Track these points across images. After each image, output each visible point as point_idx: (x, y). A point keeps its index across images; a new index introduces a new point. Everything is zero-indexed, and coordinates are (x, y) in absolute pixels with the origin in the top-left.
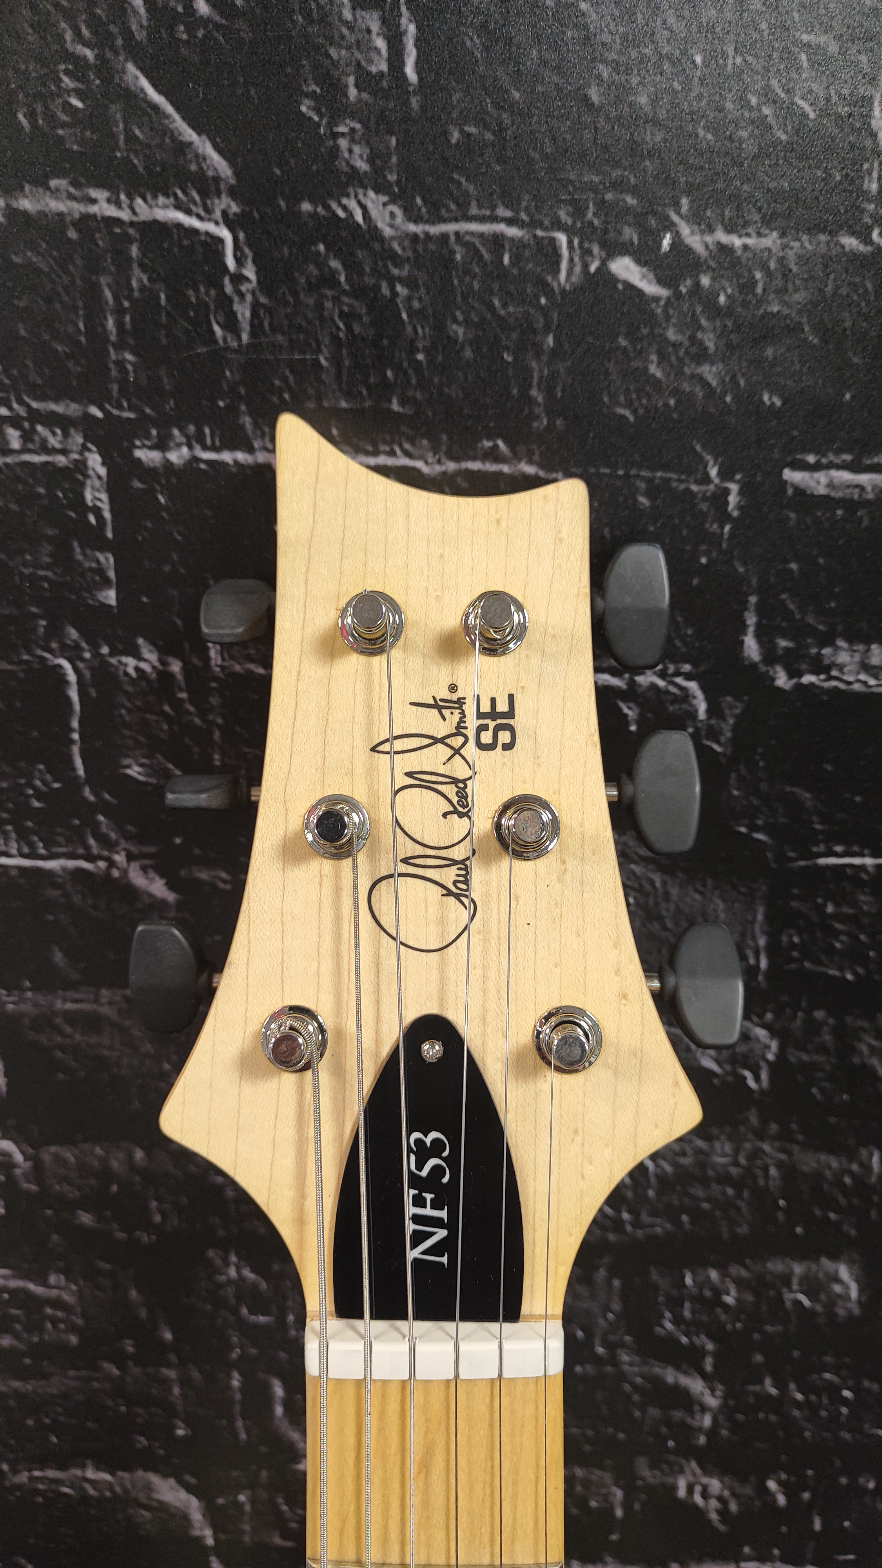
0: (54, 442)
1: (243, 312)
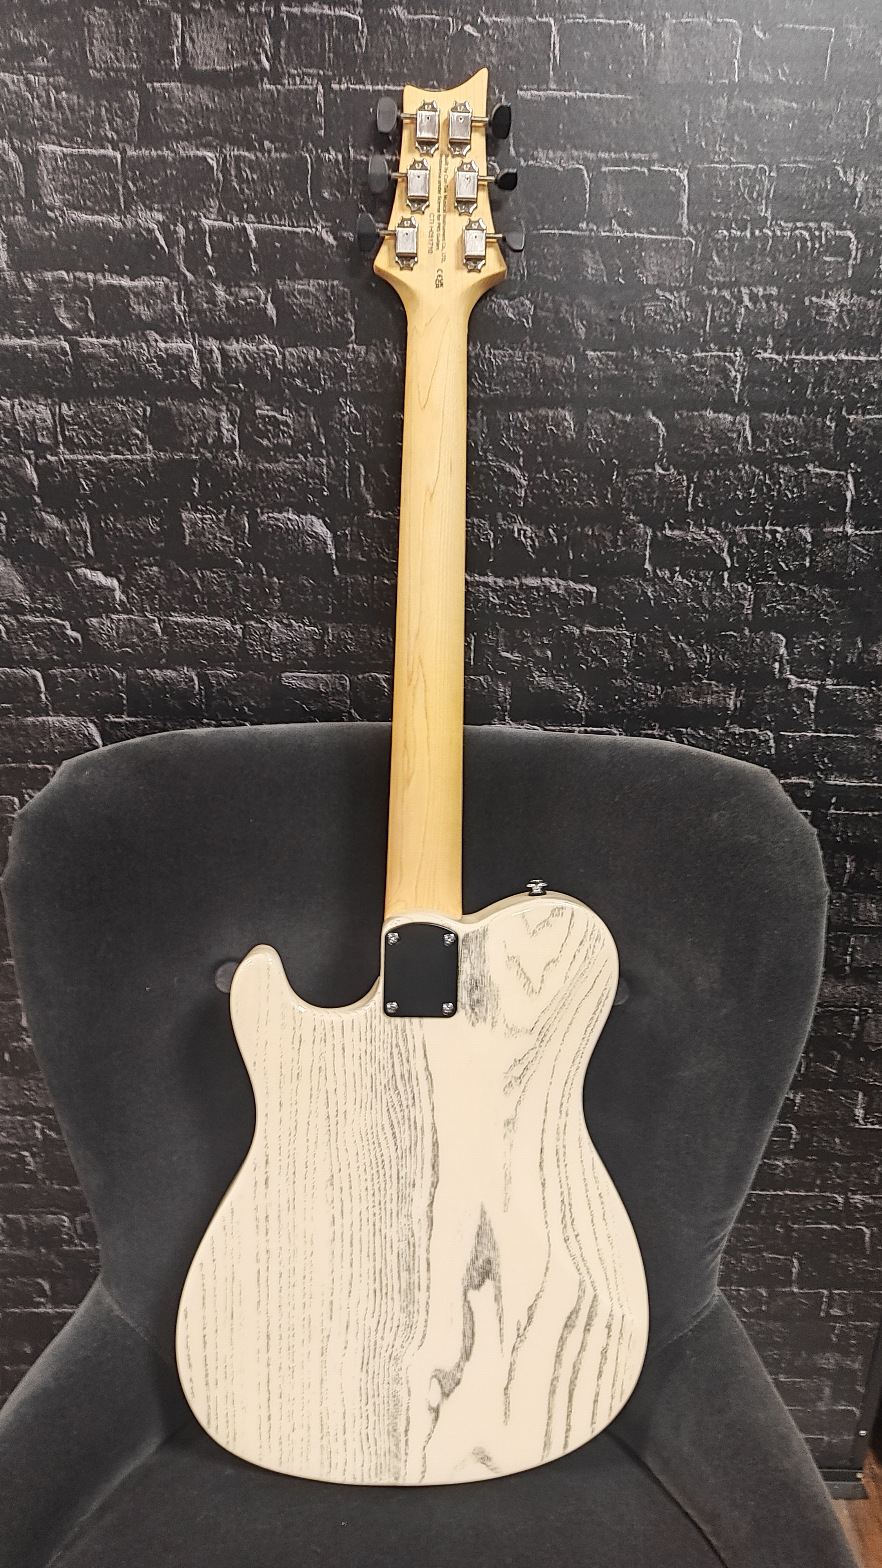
0: (309, 82)
1: (363, 42)
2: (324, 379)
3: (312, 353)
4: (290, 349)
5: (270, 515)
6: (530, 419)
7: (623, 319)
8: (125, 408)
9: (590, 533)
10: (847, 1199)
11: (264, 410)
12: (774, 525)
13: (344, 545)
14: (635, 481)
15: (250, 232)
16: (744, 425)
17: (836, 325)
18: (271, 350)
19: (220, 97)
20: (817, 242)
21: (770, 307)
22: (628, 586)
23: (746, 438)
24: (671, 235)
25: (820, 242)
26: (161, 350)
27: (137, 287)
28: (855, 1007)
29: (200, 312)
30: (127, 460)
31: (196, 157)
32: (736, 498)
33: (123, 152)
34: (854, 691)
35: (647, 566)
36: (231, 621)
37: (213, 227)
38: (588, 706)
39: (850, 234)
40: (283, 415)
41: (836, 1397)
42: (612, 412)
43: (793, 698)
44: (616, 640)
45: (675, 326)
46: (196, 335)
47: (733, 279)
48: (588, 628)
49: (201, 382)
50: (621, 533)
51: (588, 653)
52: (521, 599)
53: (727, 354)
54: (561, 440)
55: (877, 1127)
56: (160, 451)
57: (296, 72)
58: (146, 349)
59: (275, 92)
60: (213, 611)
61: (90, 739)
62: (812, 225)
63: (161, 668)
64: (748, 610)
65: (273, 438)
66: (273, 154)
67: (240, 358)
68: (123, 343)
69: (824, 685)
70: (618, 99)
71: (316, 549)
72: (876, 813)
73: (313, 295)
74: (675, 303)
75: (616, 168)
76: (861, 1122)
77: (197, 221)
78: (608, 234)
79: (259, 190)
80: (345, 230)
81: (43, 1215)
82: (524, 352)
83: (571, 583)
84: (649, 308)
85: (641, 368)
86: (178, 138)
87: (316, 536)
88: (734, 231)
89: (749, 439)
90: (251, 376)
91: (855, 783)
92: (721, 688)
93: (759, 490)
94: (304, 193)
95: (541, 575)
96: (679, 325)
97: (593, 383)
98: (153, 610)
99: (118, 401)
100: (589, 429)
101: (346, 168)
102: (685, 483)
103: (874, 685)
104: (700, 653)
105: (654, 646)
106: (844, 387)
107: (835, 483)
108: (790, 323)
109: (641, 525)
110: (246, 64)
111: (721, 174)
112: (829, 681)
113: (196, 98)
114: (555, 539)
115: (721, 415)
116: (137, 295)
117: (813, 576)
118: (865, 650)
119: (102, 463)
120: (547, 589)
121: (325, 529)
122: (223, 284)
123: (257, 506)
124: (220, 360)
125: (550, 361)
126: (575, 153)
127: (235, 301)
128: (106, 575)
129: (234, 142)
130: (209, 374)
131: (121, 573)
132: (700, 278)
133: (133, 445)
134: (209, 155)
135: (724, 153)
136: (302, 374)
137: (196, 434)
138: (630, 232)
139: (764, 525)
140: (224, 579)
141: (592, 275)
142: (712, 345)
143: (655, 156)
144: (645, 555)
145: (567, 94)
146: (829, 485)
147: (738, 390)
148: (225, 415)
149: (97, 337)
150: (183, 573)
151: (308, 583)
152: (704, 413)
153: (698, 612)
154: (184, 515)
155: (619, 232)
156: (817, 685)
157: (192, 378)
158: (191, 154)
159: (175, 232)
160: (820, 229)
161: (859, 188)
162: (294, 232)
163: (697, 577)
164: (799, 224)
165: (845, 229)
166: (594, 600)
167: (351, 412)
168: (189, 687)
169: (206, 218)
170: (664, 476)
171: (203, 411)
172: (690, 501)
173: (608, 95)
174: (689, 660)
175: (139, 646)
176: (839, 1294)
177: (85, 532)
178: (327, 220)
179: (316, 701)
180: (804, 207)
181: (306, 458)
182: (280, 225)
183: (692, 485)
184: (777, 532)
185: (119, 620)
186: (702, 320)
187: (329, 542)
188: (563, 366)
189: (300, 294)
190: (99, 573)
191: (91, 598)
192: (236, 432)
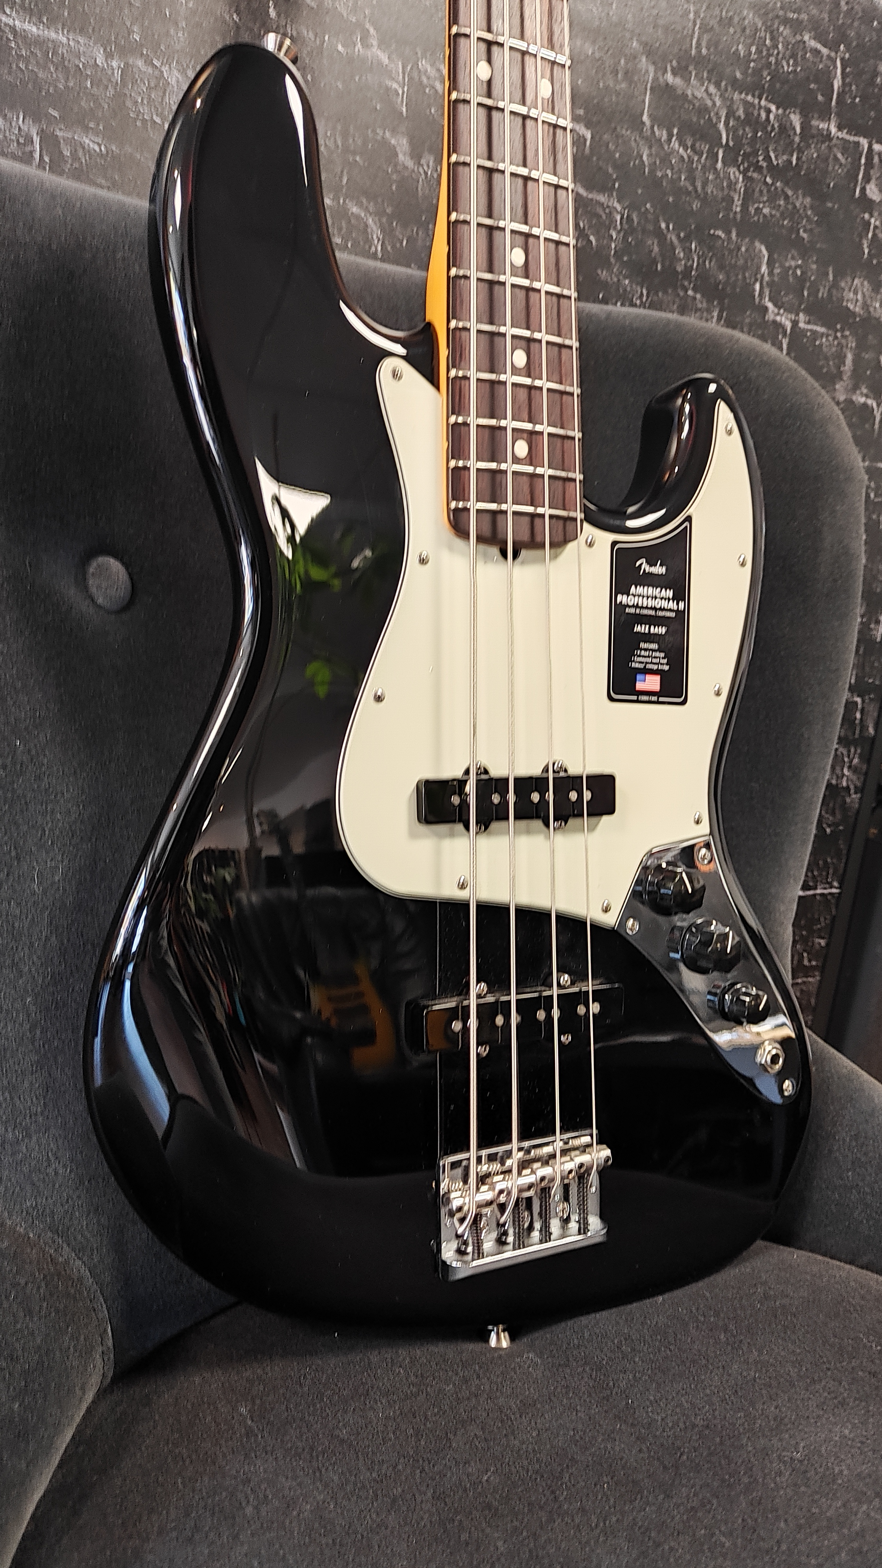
12: (770, 101)
22: (623, 141)
32: (738, 55)
34: (822, 335)
35: (645, 118)
36: (105, 50)
44: (606, 214)
60: (78, 26)
64: (737, 207)
69: (797, 322)
92: (705, 305)
93: (759, 51)
102: (692, 16)
103: (839, 331)
105: (644, 231)
107: (825, 65)
109: (644, 59)
112: (802, 317)
117: (797, 179)
118: (835, 285)
139: (760, 99)
144: (644, 101)
146: (820, 66)
153: (691, 197)
156: (792, 321)
163: (693, 149)
166: (587, 151)
172: (694, 42)
174: (677, 259)
184: (771, 111)
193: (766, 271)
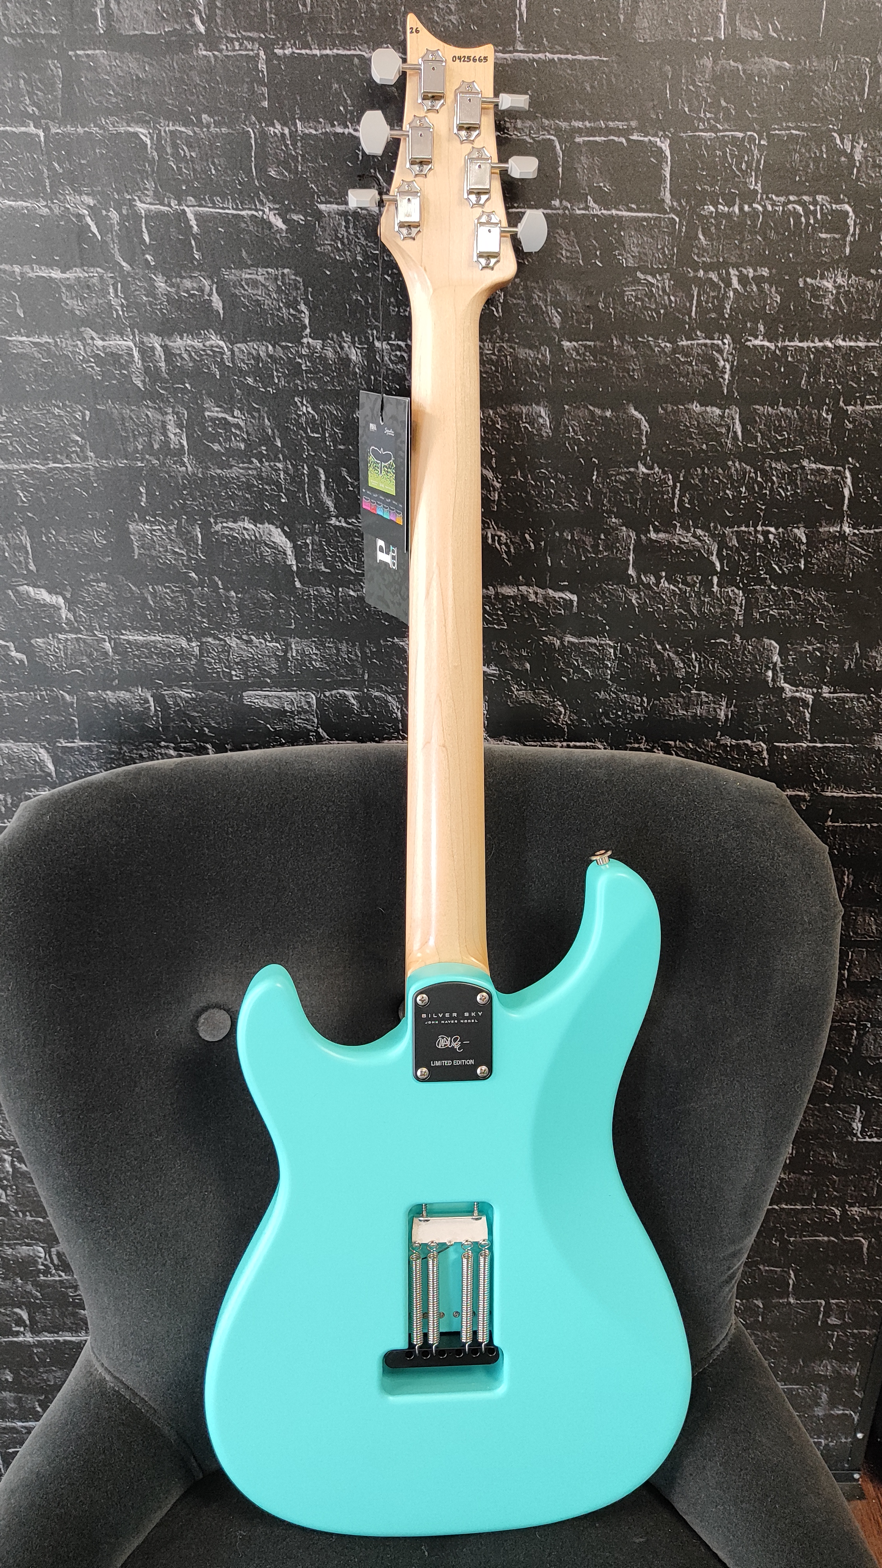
2: (278, 377)
3: (264, 348)
4: (239, 345)
5: (225, 525)
6: (502, 417)
7: (601, 305)
8: (62, 413)
9: (569, 538)
10: (844, 1212)
11: (214, 412)
12: (766, 526)
13: (305, 555)
14: (616, 481)
15: (190, 216)
16: (733, 419)
17: (832, 308)
18: (218, 346)
19: (150, 65)
20: (811, 217)
21: (761, 290)
22: (610, 593)
23: (735, 433)
24: (652, 212)
25: (815, 218)
26: (98, 349)
27: (68, 279)
28: (853, 1021)
29: (139, 306)
30: (66, 469)
31: (128, 133)
32: (726, 498)
33: (46, 130)
34: (852, 699)
35: (631, 571)
36: (187, 638)
37: (150, 211)
38: (571, 720)
39: (847, 207)
40: (235, 417)
41: (833, 1403)
42: (591, 408)
43: (787, 707)
44: (599, 650)
45: (658, 313)
46: (136, 331)
47: (721, 260)
48: (569, 638)
49: (143, 382)
50: (602, 537)
51: (569, 665)
52: (497, 610)
53: (715, 342)
54: (536, 438)
55: (875, 1140)
56: (102, 458)
57: (234, 36)
58: (82, 348)
59: (213, 60)
60: (167, 629)
61: (41, 765)
62: (806, 198)
63: (113, 689)
64: (739, 614)
65: (225, 442)
66: (212, 129)
67: (185, 356)
68: (56, 342)
69: (821, 694)
70: (591, 61)
71: (276, 561)
72: (875, 825)
73: (263, 285)
74: (658, 286)
75: (591, 139)
76: (859, 1135)
77: (131, 204)
78: (583, 212)
79: (199, 170)
80: (294, 211)
81: (18, 1247)
82: (494, 343)
83: (550, 591)
84: (630, 293)
85: (621, 359)
86: (108, 113)
87: (274, 547)
88: (722, 207)
89: (740, 434)
90: (198, 374)
91: (853, 794)
92: (711, 698)
93: (750, 489)
94: (249, 173)
95: (518, 584)
96: (662, 311)
97: (570, 376)
98: (102, 628)
99: (55, 406)
100: (566, 426)
101: (294, 144)
102: (671, 483)
103: (872, 692)
104: (688, 663)
105: (638, 656)
106: (843, 376)
107: (832, 479)
108: (783, 307)
109: (624, 528)
110: (177, 27)
111: (706, 142)
112: (825, 689)
113: (125, 68)
114: (532, 544)
115: (709, 409)
116: (69, 287)
117: (807, 579)
118: (864, 656)
119: (39, 472)
120: (524, 598)
121: (284, 539)
122: (163, 275)
123: (210, 515)
124: (163, 357)
125: (523, 353)
126: (546, 122)
127: (177, 293)
128: (50, 593)
129: (170, 117)
130: (151, 373)
131: (67, 591)
132: (685, 259)
133: (73, 452)
134: (142, 131)
135: (709, 119)
136: (255, 372)
137: (141, 440)
138: (608, 209)
139: (755, 526)
140: (177, 594)
141: (567, 258)
142: (698, 333)
143: (634, 124)
144: (628, 560)
145: (536, 56)
146: (825, 482)
147: (727, 381)
148: (171, 418)
149: (27, 337)
150: (134, 588)
151: (268, 596)
152: (690, 406)
153: (687, 619)
154: (132, 527)
155: (596, 210)
156: (813, 694)
157: (134, 379)
158: (122, 130)
159: (108, 218)
160: (815, 203)
161: (858, 157)
162: (239, 215)
163: (685, 582)
164: (792, 198)
165: (843, 202)
166: (575, 610)
167: (309, 413)
168: (145, 708)
169: (142, 202)
170: (648, 475)
171: (147, 415)
172: (676, 501)
173: (580, 57)
174: (677, 669)
175: (90, 667)
176: (836, 1304)
177: (26, 548)
178: (274, 202)
179: (281, 720)
180: (797, 179)
181: (261, 462)
182: (223, 208)
183: (678, 485)
184: (769, 532)
185: (67, 639)
186: (688, 305)
187: (289, 552)
188: (537, 358)
189: (248, 285)
190: (42, 590)
191: (34, 618)
192: (184, 437)
193: (779, 660)
